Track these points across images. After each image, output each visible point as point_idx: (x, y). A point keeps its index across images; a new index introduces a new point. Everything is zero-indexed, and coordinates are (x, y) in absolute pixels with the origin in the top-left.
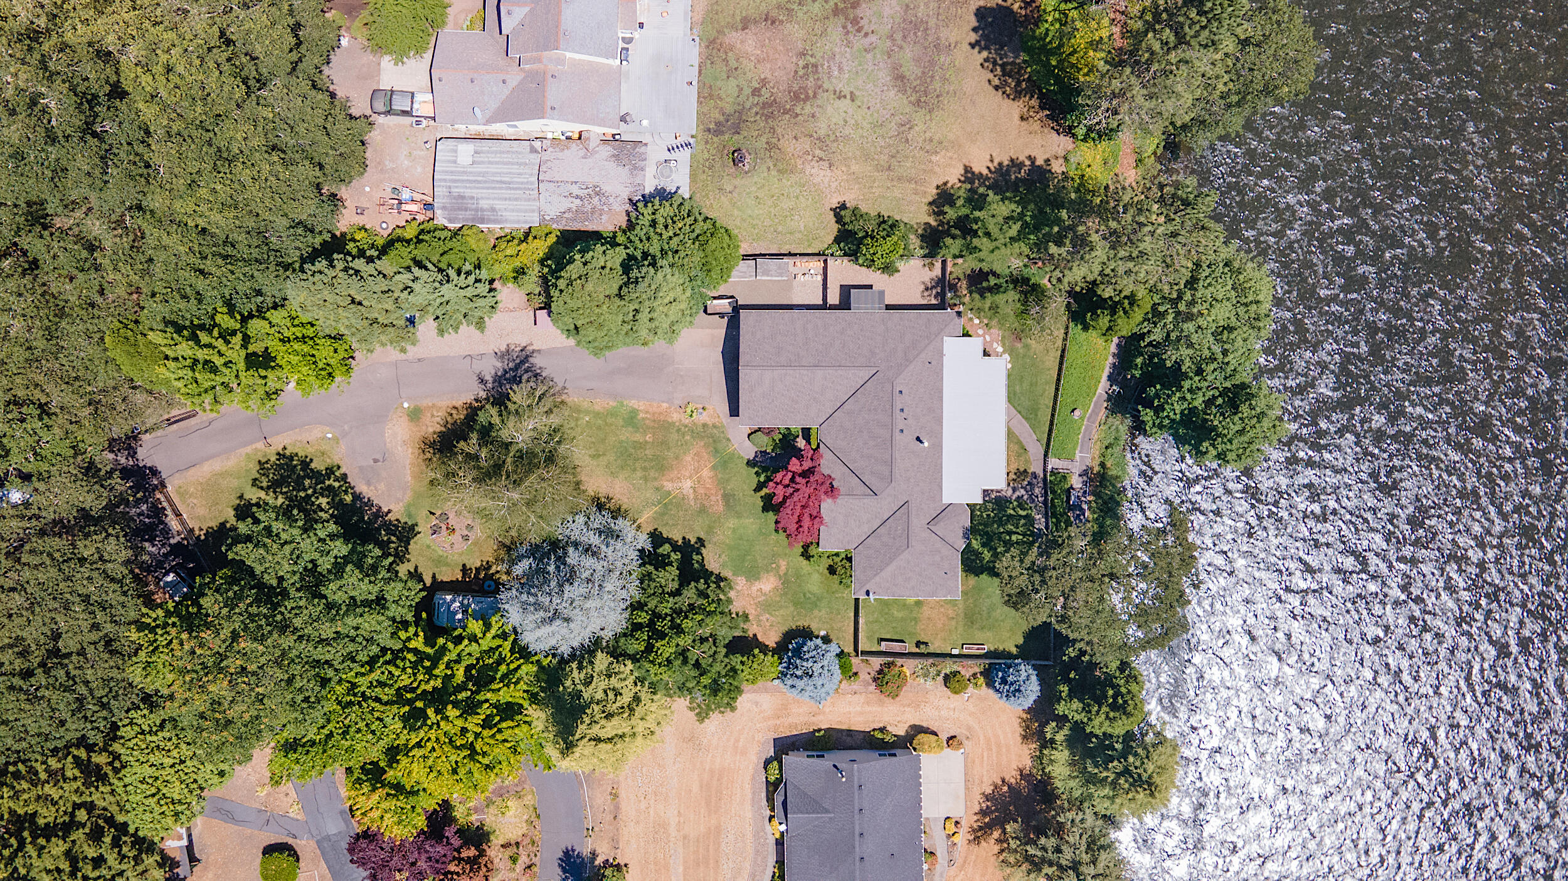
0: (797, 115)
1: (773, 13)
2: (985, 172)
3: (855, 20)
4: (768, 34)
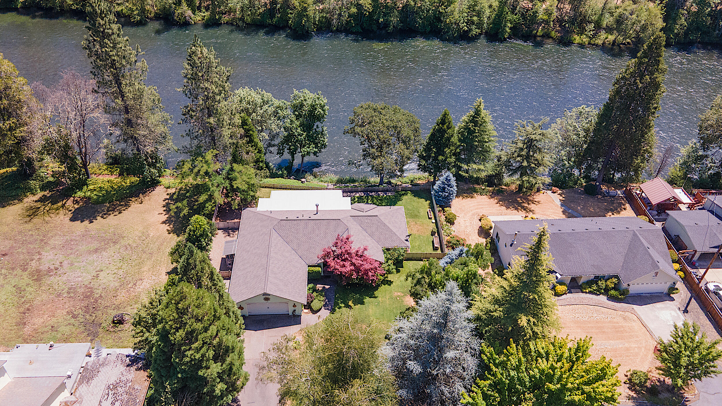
1: (22, 310)
2: (167, 216)
3: (49, 270)
4: (36, 312)
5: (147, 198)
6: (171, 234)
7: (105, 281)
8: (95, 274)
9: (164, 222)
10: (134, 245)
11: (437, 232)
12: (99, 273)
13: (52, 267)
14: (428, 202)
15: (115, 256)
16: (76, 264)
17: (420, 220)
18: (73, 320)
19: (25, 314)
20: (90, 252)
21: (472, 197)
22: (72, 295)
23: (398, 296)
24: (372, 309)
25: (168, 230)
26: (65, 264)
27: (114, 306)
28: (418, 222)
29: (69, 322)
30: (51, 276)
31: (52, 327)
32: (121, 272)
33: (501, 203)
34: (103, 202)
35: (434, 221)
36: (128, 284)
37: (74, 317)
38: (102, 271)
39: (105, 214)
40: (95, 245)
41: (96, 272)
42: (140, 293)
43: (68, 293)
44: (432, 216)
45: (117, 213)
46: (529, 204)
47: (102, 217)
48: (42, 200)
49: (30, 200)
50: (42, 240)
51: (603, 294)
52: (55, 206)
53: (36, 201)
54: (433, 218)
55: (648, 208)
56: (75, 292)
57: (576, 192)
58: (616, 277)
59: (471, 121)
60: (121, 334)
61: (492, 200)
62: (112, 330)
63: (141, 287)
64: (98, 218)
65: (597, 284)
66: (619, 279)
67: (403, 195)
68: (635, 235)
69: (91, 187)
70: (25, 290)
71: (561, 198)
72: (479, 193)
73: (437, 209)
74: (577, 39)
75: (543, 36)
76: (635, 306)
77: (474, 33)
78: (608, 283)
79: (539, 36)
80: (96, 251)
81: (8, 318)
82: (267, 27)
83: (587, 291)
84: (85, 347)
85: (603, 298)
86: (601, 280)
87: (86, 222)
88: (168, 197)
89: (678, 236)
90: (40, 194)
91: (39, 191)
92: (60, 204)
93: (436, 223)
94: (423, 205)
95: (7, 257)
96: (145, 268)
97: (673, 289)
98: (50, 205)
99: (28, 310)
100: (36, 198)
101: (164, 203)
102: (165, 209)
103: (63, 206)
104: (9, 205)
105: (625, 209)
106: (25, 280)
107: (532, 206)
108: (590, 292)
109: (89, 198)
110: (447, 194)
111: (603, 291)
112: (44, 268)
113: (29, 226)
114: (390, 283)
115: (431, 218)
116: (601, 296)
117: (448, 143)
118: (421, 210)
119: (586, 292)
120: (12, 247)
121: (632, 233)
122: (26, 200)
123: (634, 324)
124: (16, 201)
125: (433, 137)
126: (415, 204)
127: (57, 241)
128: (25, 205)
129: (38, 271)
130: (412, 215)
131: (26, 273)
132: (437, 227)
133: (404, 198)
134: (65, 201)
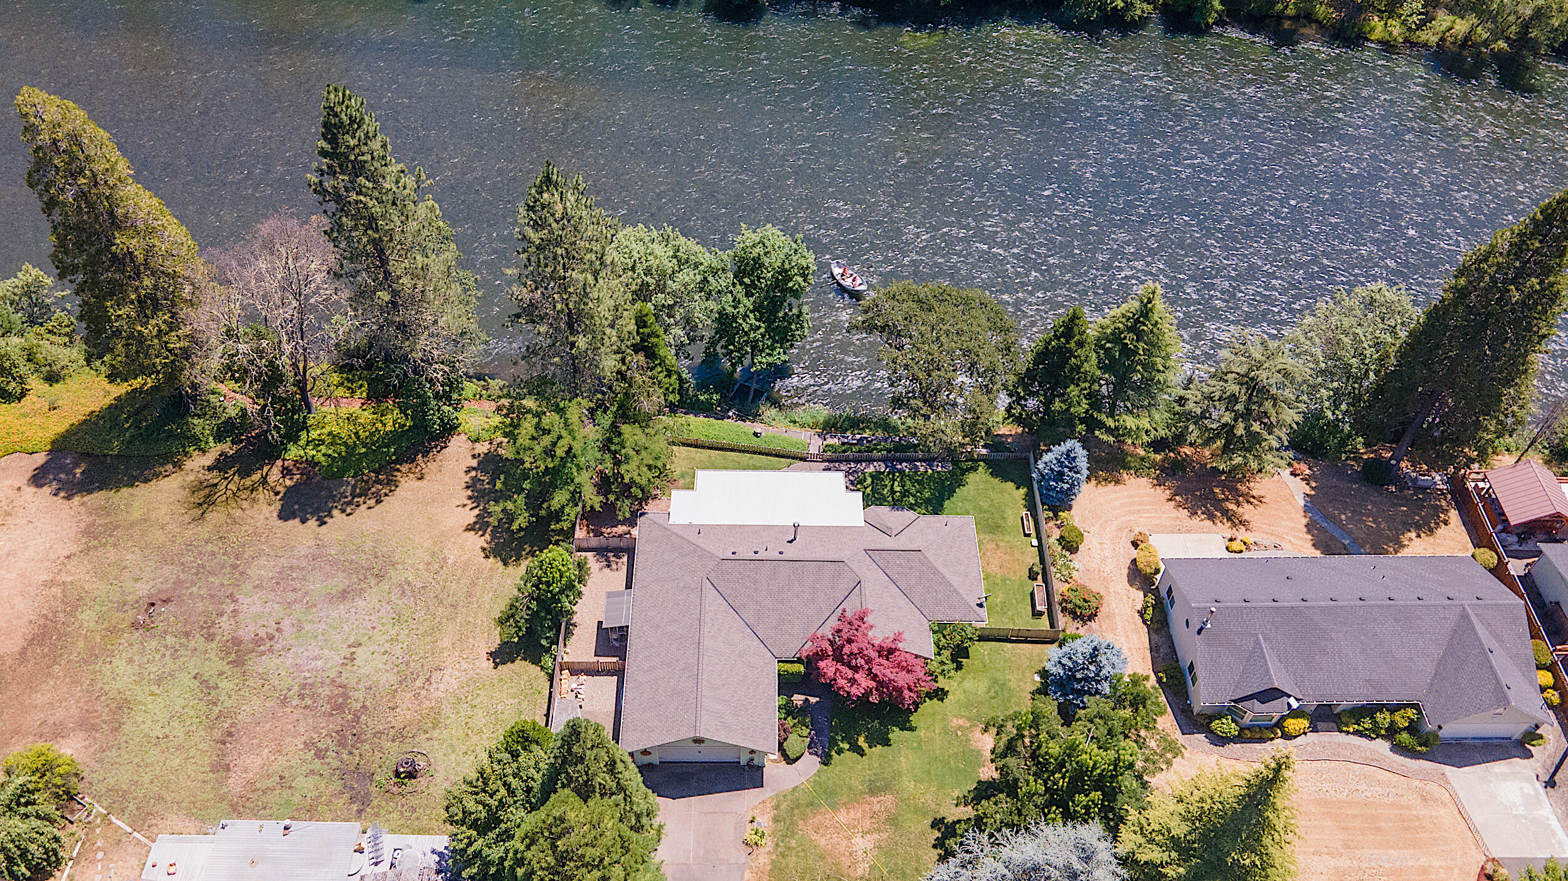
0: (364, 707)
1: (217, 734)
2: (476, 512)
3: (258, 641)
4: (244, 740)
5: (432, 465)
6: (491, 560)
7: (368, 670)
8: (346, 652)
9: (471, 528)
10: (419, 585)
11: (1041, 572)
12: (354, 650)
13: (262, 633)
14: (1023, 491)
15: (383, 611)
16: (308, 627)
17: (1007, 538)
18: (317, 764)
19: (224, 743)
20: (331, 599)
21: (1117, 482)
22: (309, 702)
23: (960, 728)
24: (907, 757)
25: (483, 549)
26: (286, 624)
27: (392, 732)
28: (1001, 544)
29: (311, 767)
30: (263, 653)
31: (281, 778)
32: (397, 650)
33: (1178, 498)
34: (342, 473)
35: (1035, 542)
36: (415, 680)
37: (320, 755)
38: (360, 644)
39: (350, 503)
40: (339, 581)
41: (349, 646)
42: (439, 701)
43: (302, 696)
44: (1033, 532)
45: (373, 502)
46: (1238, 504)
47: (343, 511)
48: (221, 465)
49: (198, 463)
50: (234, 567)
51: (1383, 737)
52: (248, 482)
53: (209, 469)
54: (1034, 534)
55: (1500, 527)
56: (314, 696)
57: (1340, 473)
58: (1415, 706)
60: (413, 801)
61: (1159, 490)
62: (395, 789)
63: (442, 687)
64: (336, 513)
65: (1372, 718)
66: (1420, 712)
67: (969, 469)
68: (1465, 616)
69: (315, 434)
70: (216, 687)
71: (1308, 491)
72: (1132, 472)
73: (1044, 514)
74: (1377, 27)
75: (1296, 18)
76: (1447, 769)
77: (1139, 12)
78: (1397, 717)
79: (1289, 19)
80: (344, 595)
81: (193, 752)
83: (1351, 730)
84: (348, 831)
85: (1382, 746)
86: (1381, 712)
87: (313, 523)
88: (475, 463)
90: (215, 450)
91: (212, 444)
92: (256, 477)
93: (1040, 547)
94: (1012, 497)
95: (171, 607)
96: (446, 643)
97: (1532, 735)
98: (236, 477)
99: (230, 734)
100: (208, 460)
101: (468, 479)
102: (470, 493)
103: (264, 481)
104: (157, 475)
105: (1446, 523)
106: (214, 664)
107: (1246, 511)
108: (1357, 733)
109: (313, 463)
110: (1066, 486)
111: (1383, 732)
112: (246, 634)
113: (204, 530)
114: (940, 694)
115: (1029, 535)
116: (1379, 740)
117: (1075, 375)
118: (1009, 513)
119: (1348, 733)
120: (178, 583)
121: (1458, 610)
122: (189, 465)
123: (1442, 811)
124: (170, 467)
126: (994, 495)
127: (263, 569)
128: (191, 478)
129: (237, 642)
130: (990, 526)
131: (213, 645)
132: (1042, 560)
133: (971, 478)
134: (266, 469)
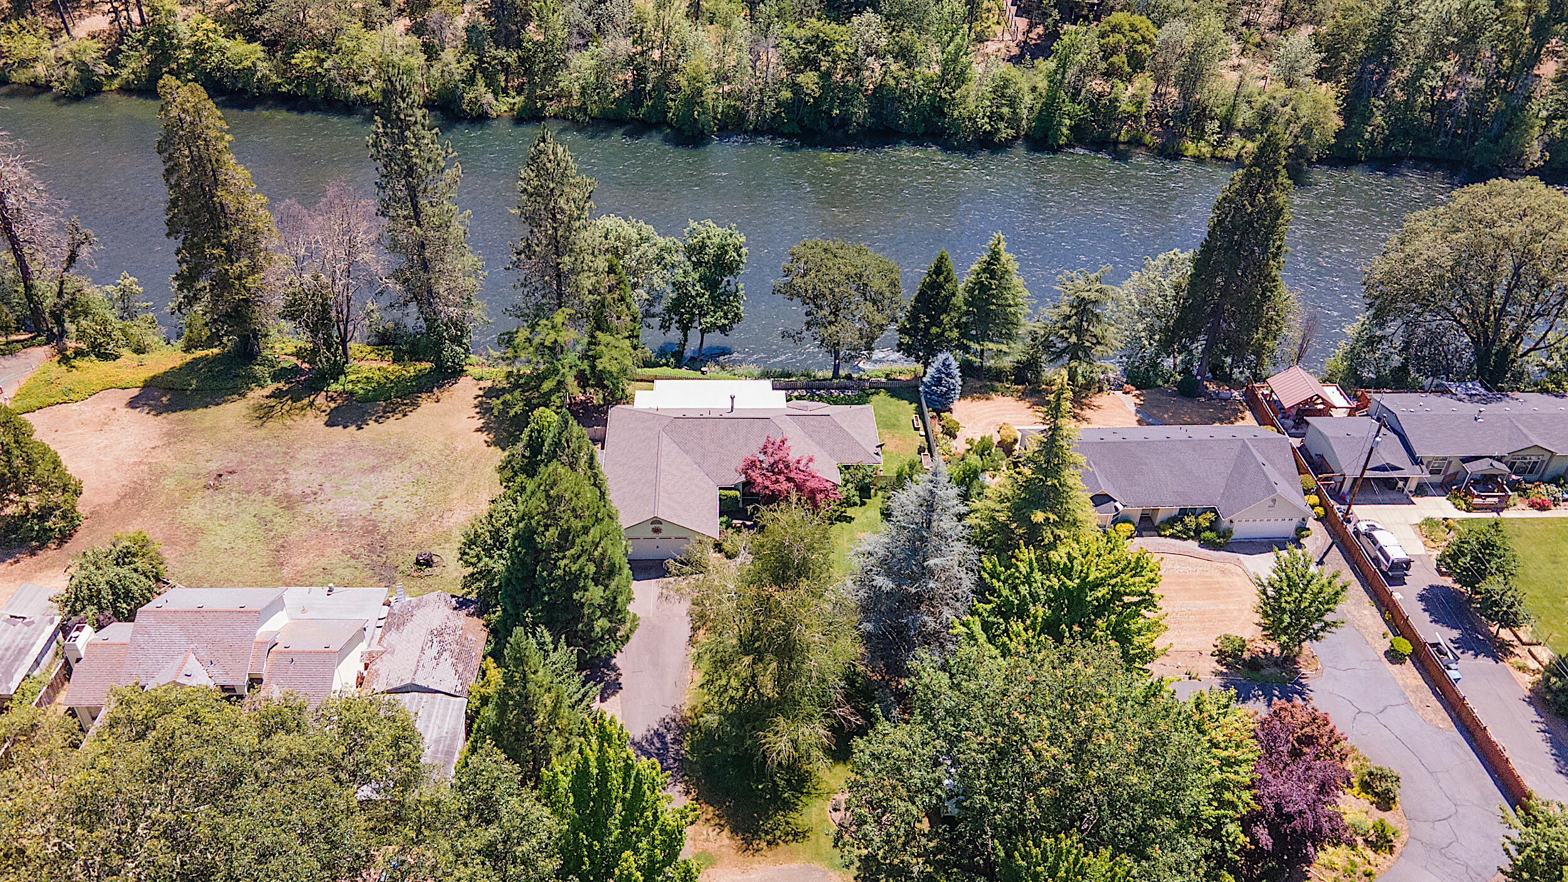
0: (390, 531)
1: (273, 546)
2: (482, 421)
3: (304, 495)
4: (295, 550)
5: (446, 394)
6: (493, 447)
7: (393, 511)
8: (376, 502)
9: (478, 430)
10: (434, 463)
11: (928, 448)
12: (382, 500)
13: (308, 491)
14: (914, 405)
15: (405, 478)
16: (344, 488)
17: (901, 432)
18: (353, 562)
19: (278, 552)
20: (364, 471)
21: (988, 399)
22: (346, 529)
25: (486, 442)
26: (327, 487)
27: (413, 544)
28: (897, 435)
29: (348, 564)
30: (308, 503)
31: (324, 569)
32: (416, 500)
33: (1035, 407)
34: (375, 399)
35: (923, 433)
36: (431, 516)
37: (355, 557)
38: (386, 497)
39: (380, 417)
40: (371, 461)
41: (378, 498)
42: (450, 528)
43: (340, 526)
44: (921, 425)
45: (400, 416)
46: (1082, 409)
47: (376, 421)
48: (277, 395)
49: (257, 395)
50: (286, 453)
51: (1192, 538)
52: (299, 404)
53: (267, 397)
54: (922, 428)
55: (1280, 416)
56: (350, 526)
57: (1164, 392)
58: (1214, 510)
59: (984, 271)
60: (429, 581)
61: (1021, 403)
62: (415, 574)
63: (452, 520)
64: (370, 422)
65: (1182, 522)
66: (1217, 513)
67: (872, 394)
68: (1245, 446)
69: (353, 377)
70: (272, 521)
71: (1138, 401)
72: (1000, 393)
73: (929, 414)
74: (1191, 148)
75: (1129, 143)
76: (1241, 556)
77: (1004, 135)
78: (1200, 519)
79: (1123, 143)
80: (373, 469)
81: (253, 556)
82: (628, 123)
83: (1168, 533)
84: (381, 593)
85: (1192, 545)
86: (1188, 516)
87: (353, 428)
88: (481, 393)
89: (1322, 456)
90: (271, 387)
91: (269, 382)
92: (306, 401)
93: (927, 436)
94: (906, 410)
95: (235, 476)
96: (455, 495)
97: (1302, 530)
98: (289, 402)
99: (283, 547)
100: (267, 391)
101: (476, 402)
102: (478, 410)
103: (311, 404)
104: (225, 401)
105: (1243, 418)
106: (269, 508)
107: (1087, 413)
108: (1172, 536)
109: (352, 393)
110: (945, 389)
111: (1192, 533)
112: (296, 491)
113: (261, 433)
114: (850, 520)
115: (917, 429)
116: (1190, 541)
117: (946, 306)
118: (902, 417)
119: (1165, 536)
120: (241, 462)
121: (1240, 443)
122: (250, 395)
123: (1237, 579)
124: (236, 396)
125: (921, 297)
126: (893, 408)
127: (309, 454)
128: (251, 402)
129: (288, 496)
130: (887, 424)
131: (270, 498)
132: (928, 440)
133: (874, 398)
134: (312, 397)
